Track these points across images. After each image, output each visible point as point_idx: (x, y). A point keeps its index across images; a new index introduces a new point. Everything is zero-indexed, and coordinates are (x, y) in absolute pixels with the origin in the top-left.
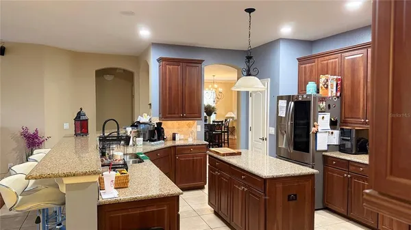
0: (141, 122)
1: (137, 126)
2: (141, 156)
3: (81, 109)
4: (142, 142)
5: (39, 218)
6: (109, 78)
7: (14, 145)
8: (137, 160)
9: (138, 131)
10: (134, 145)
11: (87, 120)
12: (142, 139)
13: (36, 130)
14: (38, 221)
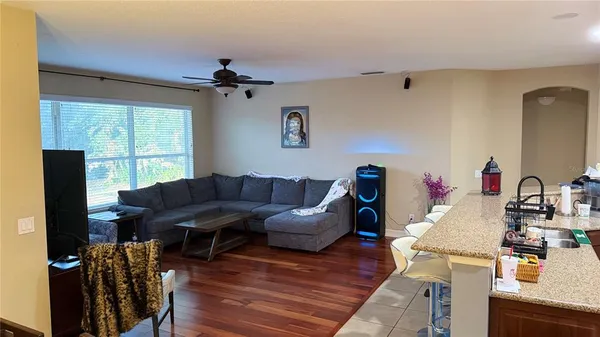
0: (592, 177)
1: (581, 184)
2: (578, 236)
3: (492, 158)
4: (588, 213)
5: (428, 290)
6: (546, 101)
7: (416, 194)
8: (572, 240)
9: (583, 193)
10: (574, 215)
11: (499, 174)
12: (588, 206)
13: (440, 178)
14: (427, 294)
